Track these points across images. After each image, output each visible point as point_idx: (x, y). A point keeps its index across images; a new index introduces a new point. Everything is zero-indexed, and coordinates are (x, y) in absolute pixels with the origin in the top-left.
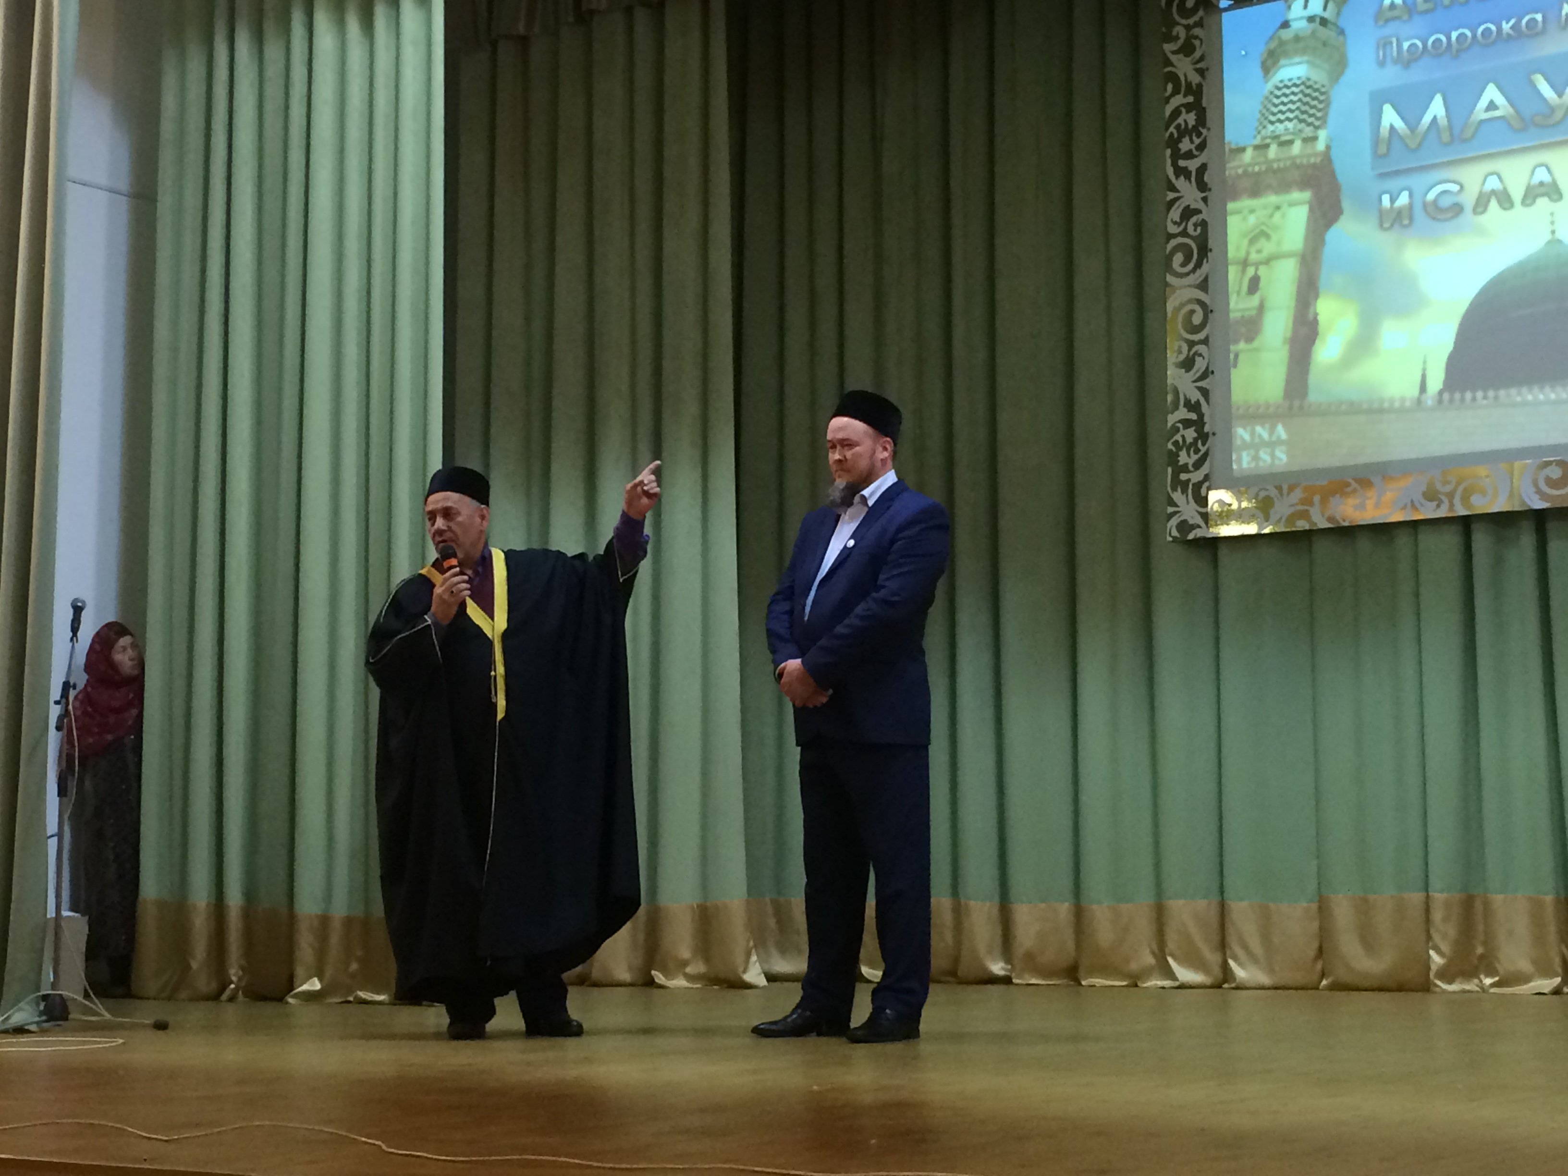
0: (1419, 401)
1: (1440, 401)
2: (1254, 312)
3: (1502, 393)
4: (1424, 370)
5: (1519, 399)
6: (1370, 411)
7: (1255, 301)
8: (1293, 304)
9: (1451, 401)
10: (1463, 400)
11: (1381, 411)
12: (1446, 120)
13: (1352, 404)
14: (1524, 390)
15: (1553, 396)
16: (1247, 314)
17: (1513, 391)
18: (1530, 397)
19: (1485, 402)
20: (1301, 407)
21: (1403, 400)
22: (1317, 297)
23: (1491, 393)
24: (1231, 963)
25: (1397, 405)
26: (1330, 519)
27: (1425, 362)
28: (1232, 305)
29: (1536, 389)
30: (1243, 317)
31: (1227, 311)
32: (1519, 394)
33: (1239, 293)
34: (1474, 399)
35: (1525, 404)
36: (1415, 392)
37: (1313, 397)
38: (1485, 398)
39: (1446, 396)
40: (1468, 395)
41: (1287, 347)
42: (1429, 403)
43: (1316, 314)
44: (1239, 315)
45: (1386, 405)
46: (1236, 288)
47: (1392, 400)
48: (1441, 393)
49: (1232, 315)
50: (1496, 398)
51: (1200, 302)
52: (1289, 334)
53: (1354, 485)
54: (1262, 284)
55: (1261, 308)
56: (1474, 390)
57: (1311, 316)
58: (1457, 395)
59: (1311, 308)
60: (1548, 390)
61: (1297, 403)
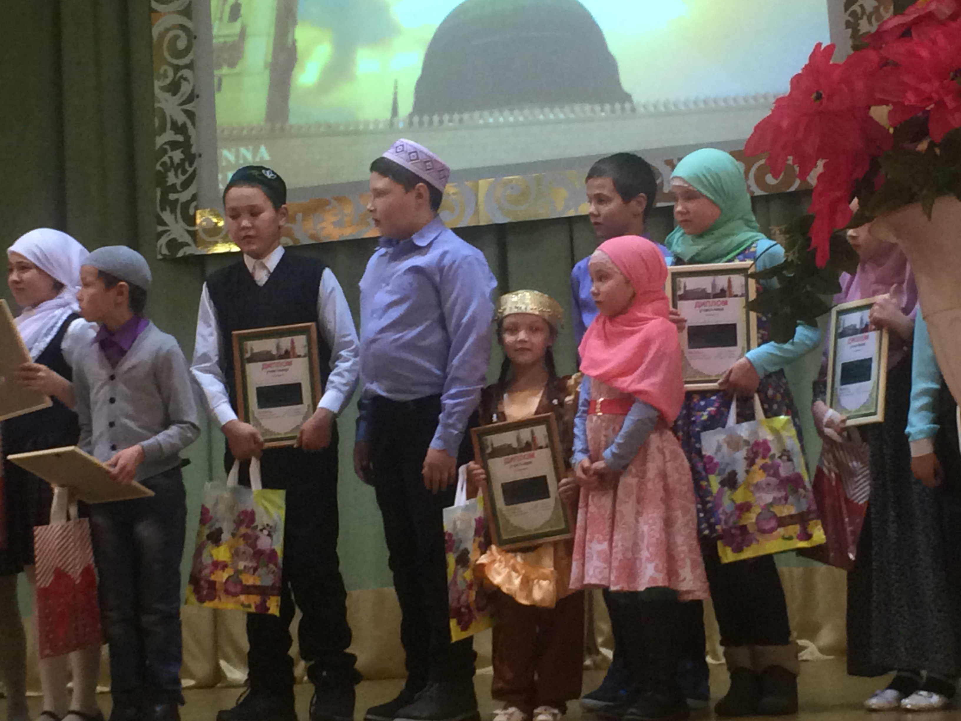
0: (391, 124)
1: (411, 124)
2: (236, 39)
3: (466, 116)
4: (396, 94)
5: (481, 122)
6: (347, 133)
7: (237, 27)
8: (272, 30)
9: (421, 123)
10: (431, 122)
11: (357, 133)
13: (329, 126)
14: (486, 113)
15: (511, 119)
16: (229, 40)
17: (476, 114)
18: (491, 120)
19: (451, 124)
20: (282, 129)
21: (376, 122)
22: (295, 23)
23: (456, 117)
25: (371, 127)
27: (396, 87)
28: (215, 32)
29: (496, 113)
30: (225, 43)
31: (210, 37)
32: (481, 117)
33: (221, 19)
34: (441, 122)
35: (487, 126)
36: (388, 115)
37: (293, 120)
38: (451, 121)
39: (416, 119)
40: (436, 118)
41: (267, 72)
42: (401, 125)
43: (294, 42)
44: (221, 40)
45: (361, 127)
46: (219, 16)
47: (367, 123)
48: (411, 115)
49: (214, 41)
50: (461, 121)
51: (183, 27)
52: (270, 60)
53: (334, 203)
54: (242, 11)
55: (243, 35)
56: (441, 115)
57: (290, 41)
58: (426, 118)
59: (290, 35)
60: (506, 113)
61: (278, 126)
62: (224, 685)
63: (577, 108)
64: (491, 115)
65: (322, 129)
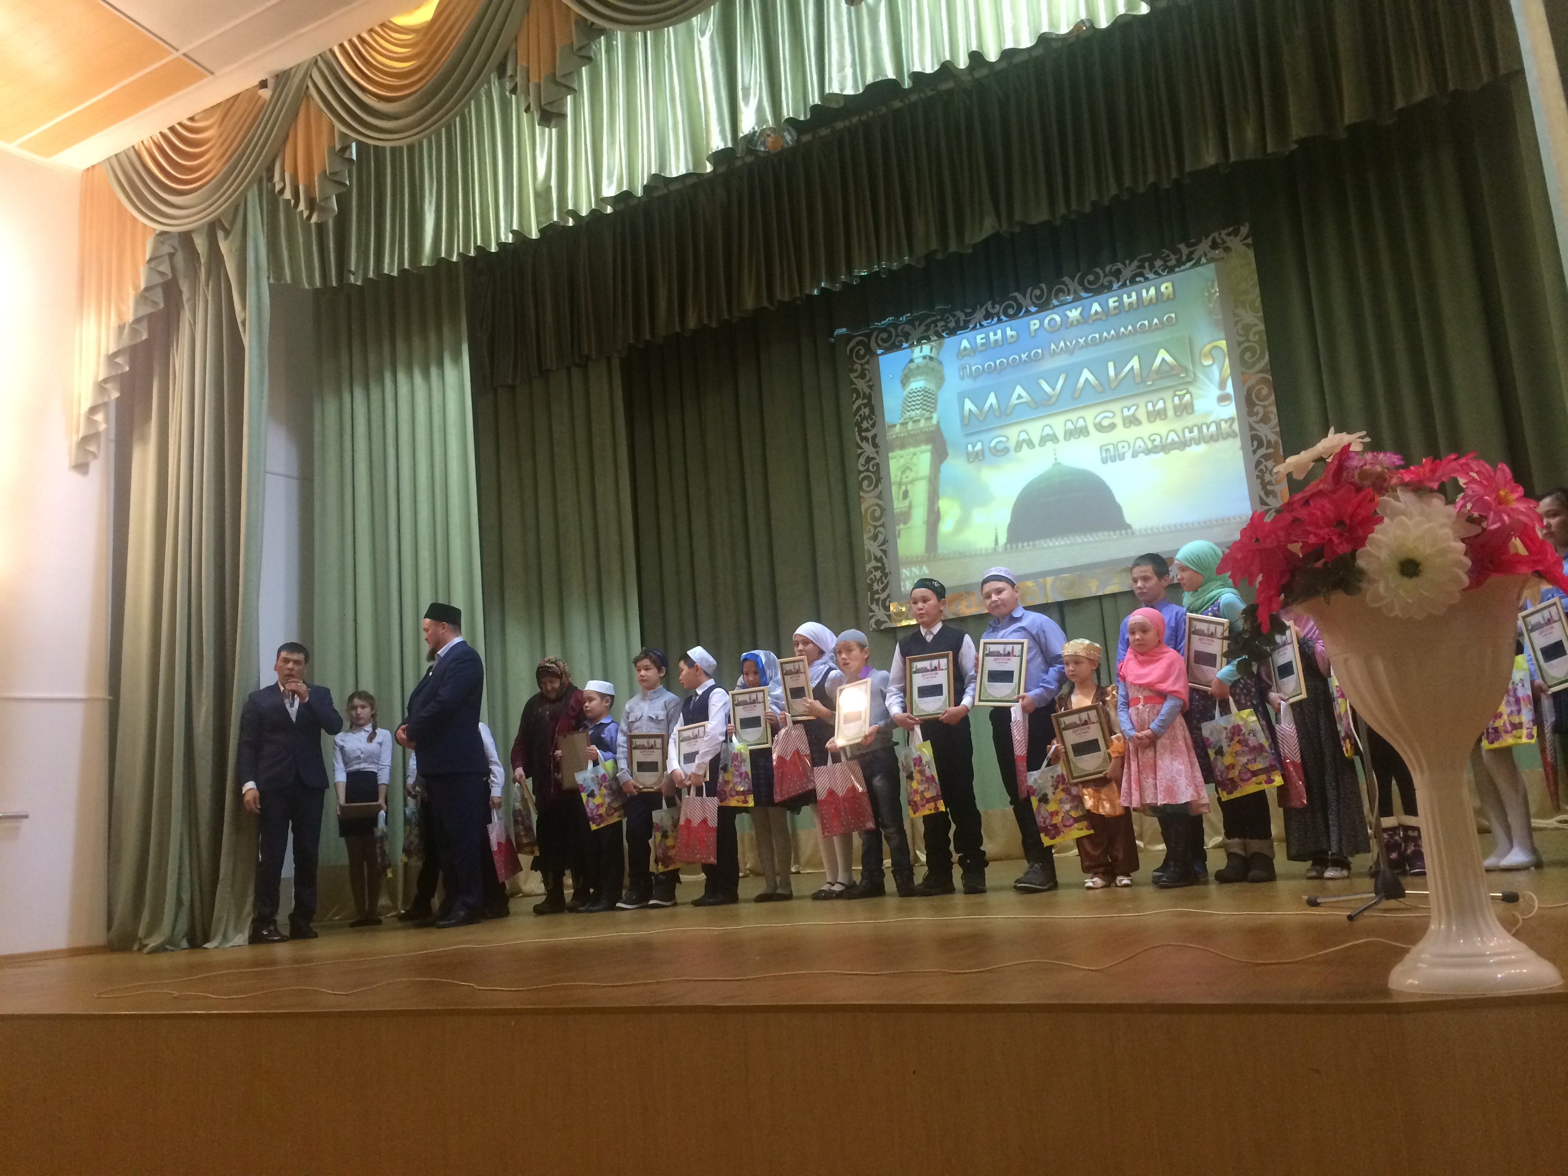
0: (995, 549)
1: (1006, 549)
2: (907, 509)
3: (1037, 542)
4: (996, 533)
5: (1046, 545)
6: (970, 556)
7: (906, 503)
8: (926, 503)
9: (1011, 548)
10: (1017, 547)
11: (976, 556)
13: (960, 553)
14: (1048, 540)
15: (1063, 543)
16: (903, 510)
17: (1042, 541)
18: (1051, 544)
19: (1028, 548)
20: (934, 557)
21: (986, 549)
22: (938, 499)
23: (1031, 543)
25: (984, 552)
26: (954, 614)
27: (996, 530)
28: (895, 506)
29: (1054, 540)
30: (901, 511)
31: (893, 508)
32: (1046, 542)
33: (898, 499)
34: (1023, 547)
35: (1049, 547)
36: (992, 545)
37: (940, 550)
38: (1028, 546)
39: (1009, 546)
40: (1020, 545)
41: (925, 526)
42: (1000, 550)
43: (939, 508)
44: (899, 510)
45: (978, 552)
46: (897, 497)
47: (981, 550)
48: (1006, 544)
49: (895, 511)
50: (1034, 545)
51: (878, 505)
52: (925, 519)
53: (965, 595)
54: (909, 494)
55: (910, 507)
56: (1022, 543)
57: (936, 509)
58: (1014, 546)
59: (936, 506)
60: (1060, 539)
61: (932, 554)
63: (1100, 534)
64: (1051, 541)
65: (956, 555)
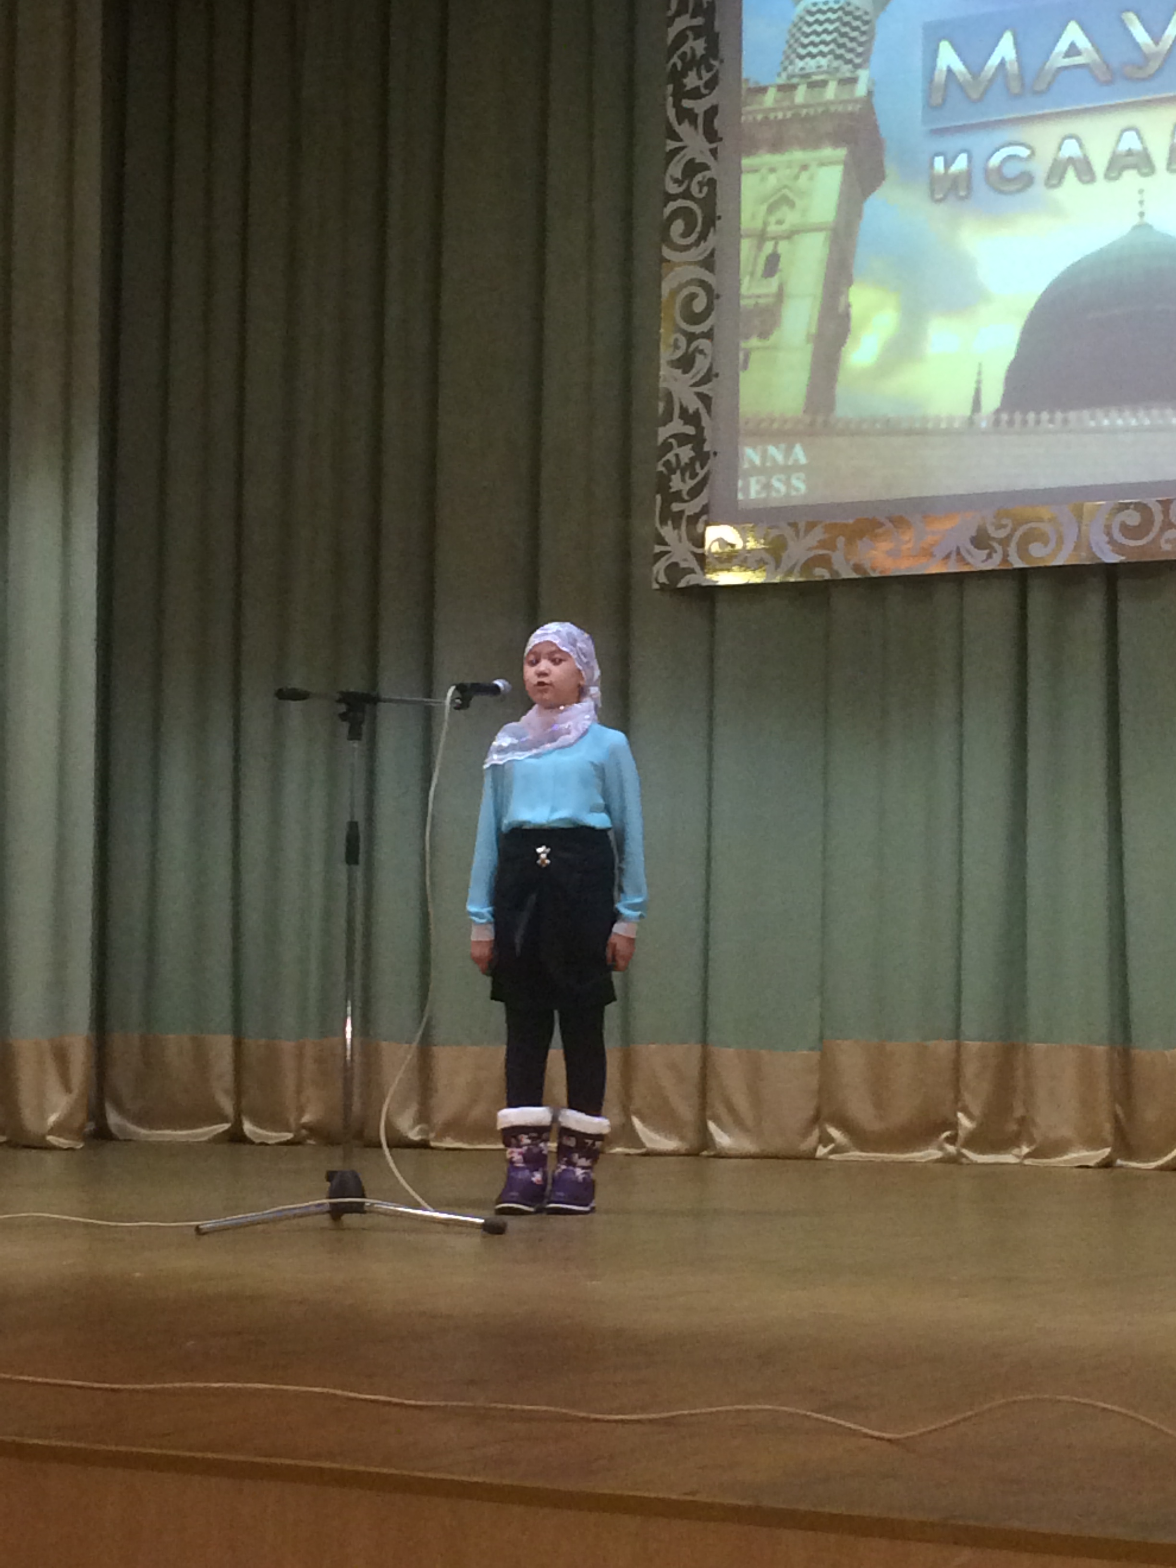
0: (971, 421)
1: (997, 422)
2: (771, 300)
3: (1072, 415)
4: (979, 382)
5: (1092, 424)
6: (910, 432)
7: (771, 286)
8: (819, 291)
9: (1011, 423)
10: (1025, 422)
11: (923, 432)
12: (1016, 65)
13: (888, 422)
14: (1099, 413)
15: (1133, 422)
16: (762, 301)
17: (1086, 413)
18: (1106, 422)
19: (1051, 426)
20: (826, 424)
21: (951, 419)
22: (850, 283)
23: (1059, 415)
24: (712, 1126)
25: (943, 426)
26: (857, 568)
27: (979, 373)
28: (744, 290)
29: (1114, 413)
30: (757, 304)
31: (737, 295)
32: (1093, 418)
33: (752, 274)
34: (1038, 422)
35: (1099, 430)
36: (967, 412)
38: (1051, 421)
39: (1005, 417)
40: (1031, 416)
41: (810, 347)
42: (984, 425)
43: (849, 306)
44: (752, 302)
45: (930, 425)
46: (750, 268)
47: (937, 420)
48: (998, 411)
49: (743, 302)
50: (1066, 421)
51: (702, 283)
52: (813, 330)
53: (889, 525)
54: (782, 265)
55: (780, 295)
56: (1038, 413)
57: (841, 307)
58: (1018, 416)
59: (842, 299)
60: (1128, 413)
61: (820, 419)
62: (712, 1153)
64: (1107, 416)
65: (878, 426)
